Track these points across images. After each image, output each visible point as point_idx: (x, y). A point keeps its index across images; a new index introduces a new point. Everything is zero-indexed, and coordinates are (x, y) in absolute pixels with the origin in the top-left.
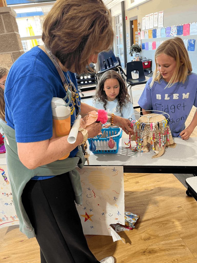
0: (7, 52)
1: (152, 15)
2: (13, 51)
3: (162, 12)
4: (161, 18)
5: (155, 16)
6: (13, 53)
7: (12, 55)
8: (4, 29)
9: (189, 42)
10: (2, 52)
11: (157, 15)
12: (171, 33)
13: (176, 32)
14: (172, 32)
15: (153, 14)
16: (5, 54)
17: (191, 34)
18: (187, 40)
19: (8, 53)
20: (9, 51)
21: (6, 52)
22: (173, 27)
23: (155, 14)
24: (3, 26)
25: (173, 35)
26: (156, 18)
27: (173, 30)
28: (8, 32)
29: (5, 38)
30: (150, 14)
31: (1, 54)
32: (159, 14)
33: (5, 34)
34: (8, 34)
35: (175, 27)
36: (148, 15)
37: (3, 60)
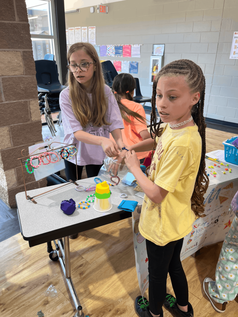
0: (16, 49)
1: (79, 29)
2: (24, 48)
3: (94, 28)
4: (92, 35)
5: (82, 30)
6: (24, 52)
7: (22, 55)
8: (14, 16)
9: (131, 64)
10: (9, 48)
11: (87, 30)
12: (107, 53)
13: (113, 52)
14: (109, 52)
15: (80, 27)
16: (12, 51)
17: (132, 57)
18: (129, 62)
19: (17, 51)
20: (19, 48)
21: (14, 48)
22: (110, 46)
23: (82, 28)
24: (14, 11)
25: (110, 55)
26: (85, 33)
27: (110, 50)
28: (21, 21)
29: (15, 29)
30: (75, 28)
31: (8, 51)
32: (89, 29)
33: (16, 22)
34: (20, 24)
35: (112, 46)
36: (73, 28)
37: (10, 60)
